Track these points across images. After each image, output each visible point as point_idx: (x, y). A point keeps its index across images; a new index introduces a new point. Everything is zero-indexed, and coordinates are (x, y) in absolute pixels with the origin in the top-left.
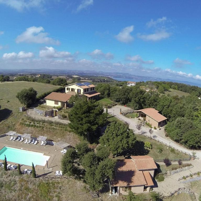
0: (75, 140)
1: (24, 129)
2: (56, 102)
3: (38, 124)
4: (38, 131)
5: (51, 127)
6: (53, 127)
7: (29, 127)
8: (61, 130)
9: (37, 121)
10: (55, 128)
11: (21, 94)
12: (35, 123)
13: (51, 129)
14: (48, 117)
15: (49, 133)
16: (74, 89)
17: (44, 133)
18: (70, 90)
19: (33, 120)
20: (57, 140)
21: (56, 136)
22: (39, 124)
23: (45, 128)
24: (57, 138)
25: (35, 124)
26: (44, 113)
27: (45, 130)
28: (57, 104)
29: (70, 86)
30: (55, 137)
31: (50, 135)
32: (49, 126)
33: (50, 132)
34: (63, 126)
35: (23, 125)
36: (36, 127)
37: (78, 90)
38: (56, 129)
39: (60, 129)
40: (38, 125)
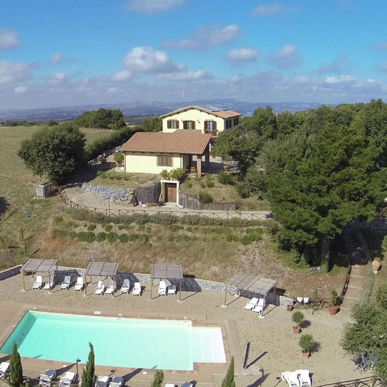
0: (272, 265)
1: (72, 250)
2: (164, 158)
3: (121, 228)
4: (130, 252)
5: (174, 236)
6: (180, 232)
7: (92, 241)
8: (214, 239)
9: (117, 220)
10: (190, 234)
11: (40, 144)
12: (111, 227)
13: (178, 241)
14: (144, 205)
15: (175, 252)
16: (193, 123)
17: (155, 254)
18: (177, 127)
19: (102, 219)
20: (207, 273)
21: (200, 260)
22: (127, 228)
23: (155, 238)
24: (206, 266)
25: (113, 230)
26: (127, 195)
27: (155, 244)
28: (169, 164)
29: (178, 113)
30: (198, 265)
31: (177, 259)
32: (166, 232)
33: (176, 250)
34: (214, 227)
35: (68, 238)
36: (118, 241)
37: (206, 123)
38: (195, 239)
39: (210, 236)
40: (125, 231)
